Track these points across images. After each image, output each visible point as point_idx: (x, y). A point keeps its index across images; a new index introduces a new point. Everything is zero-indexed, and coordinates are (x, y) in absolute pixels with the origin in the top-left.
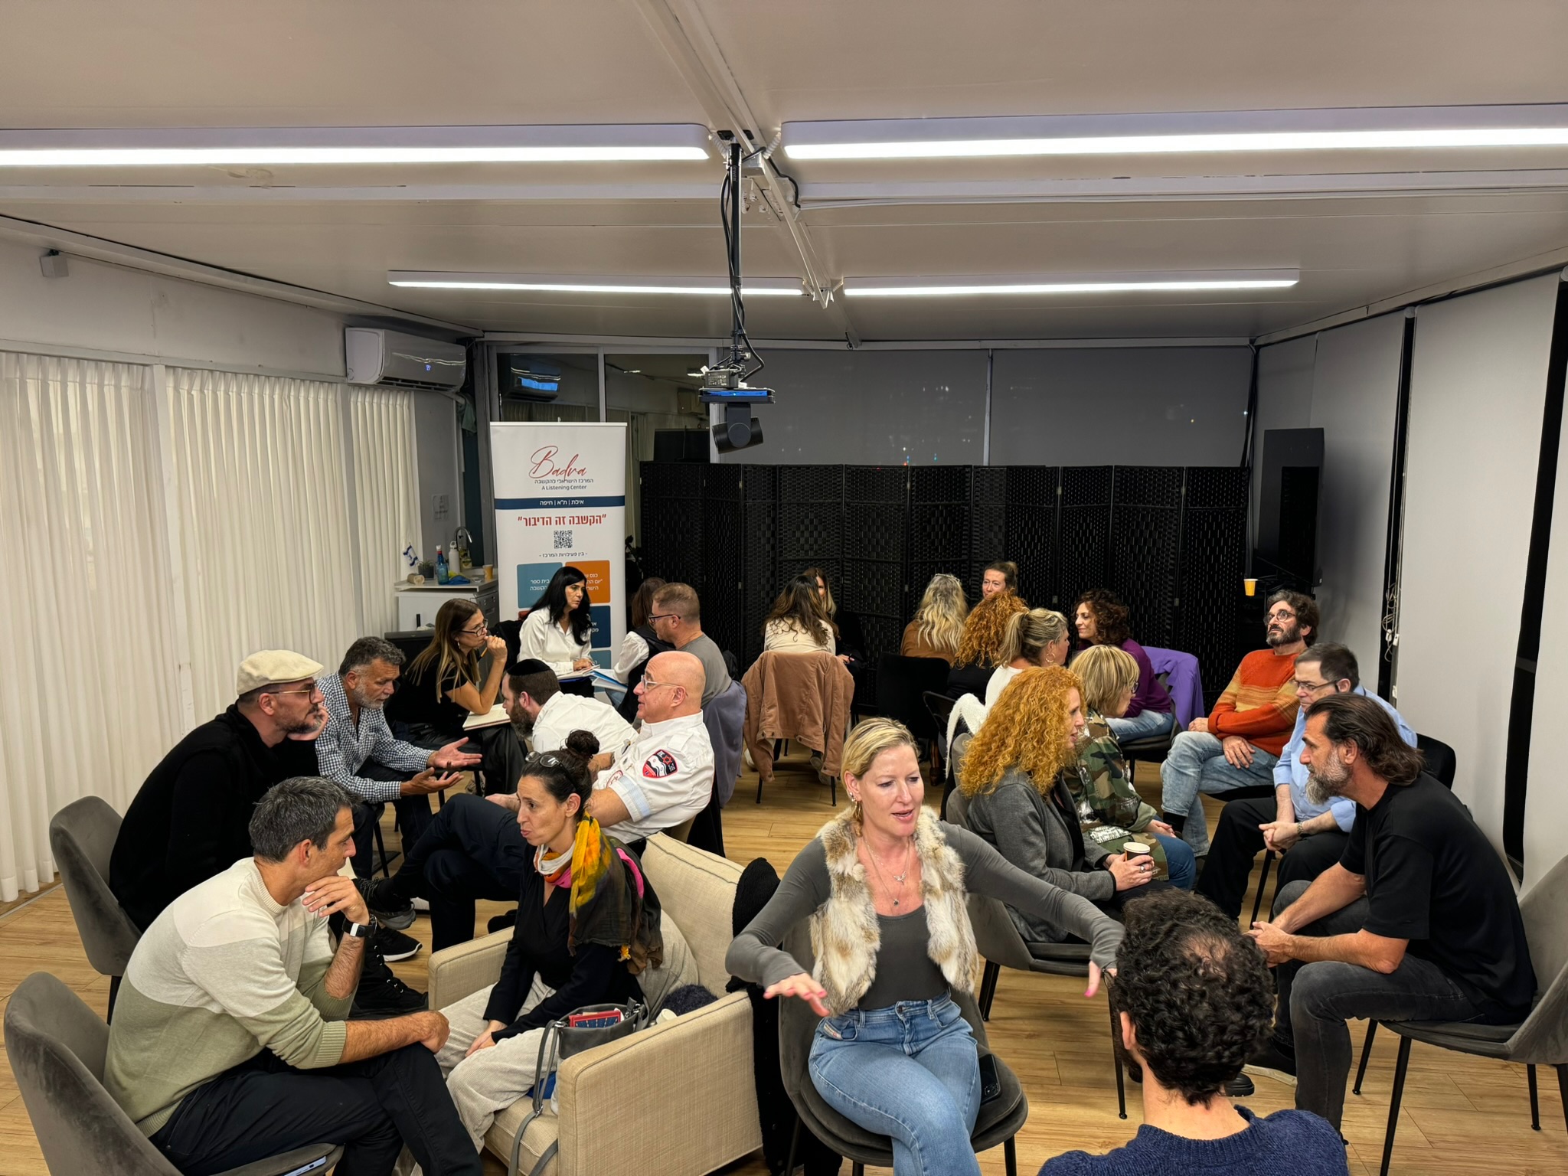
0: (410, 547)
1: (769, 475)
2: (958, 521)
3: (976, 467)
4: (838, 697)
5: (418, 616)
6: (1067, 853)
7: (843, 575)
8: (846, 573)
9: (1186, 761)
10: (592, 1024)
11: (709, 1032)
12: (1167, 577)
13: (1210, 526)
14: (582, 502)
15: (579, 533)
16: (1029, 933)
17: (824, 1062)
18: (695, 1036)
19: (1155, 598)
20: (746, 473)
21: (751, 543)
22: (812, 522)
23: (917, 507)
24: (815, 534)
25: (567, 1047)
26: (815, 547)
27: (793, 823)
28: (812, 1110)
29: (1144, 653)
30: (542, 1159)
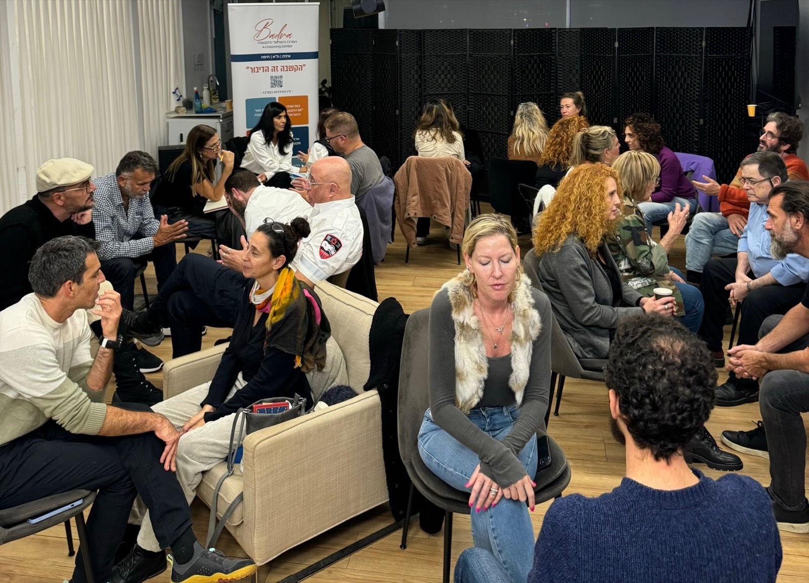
0: (177, 88)
1: (417, 36)
2: (547, 66)
3: (559, 29)
4: (461, 188)
5: (181, 135)
6: (609, 295)
7: (468, 105)
8: (471, 103)
9: (701, 234)
10: (269, 411)
11: (349, 417)
12: (694, 104)
13: (724, 68)
14: (289, 56)
15: (287, 77)
16: (581, 351)
17: (426, 439)
18: (339, 421)
19: (686, 119)
20: (401, 35)
21: (405, 83)
22: (446, 68)
23: (518, 57)
24: (449, 76)
25: (251, 427)
26: (449, 85)
27: (431, 277)
28: (418, 473)
29: (676, 157)
30: (231, 505)
